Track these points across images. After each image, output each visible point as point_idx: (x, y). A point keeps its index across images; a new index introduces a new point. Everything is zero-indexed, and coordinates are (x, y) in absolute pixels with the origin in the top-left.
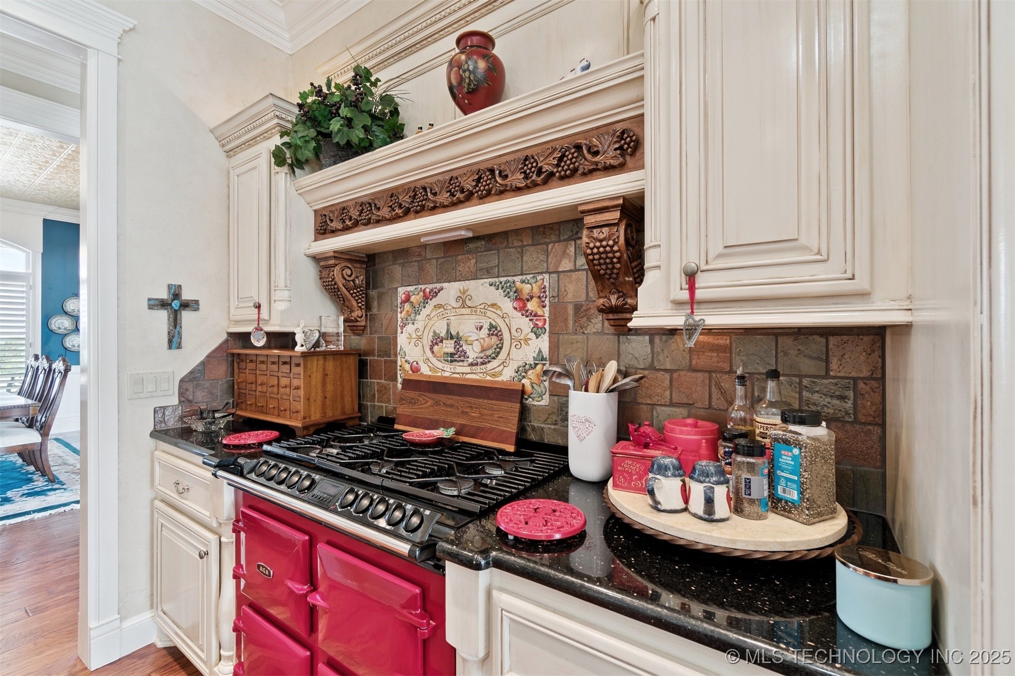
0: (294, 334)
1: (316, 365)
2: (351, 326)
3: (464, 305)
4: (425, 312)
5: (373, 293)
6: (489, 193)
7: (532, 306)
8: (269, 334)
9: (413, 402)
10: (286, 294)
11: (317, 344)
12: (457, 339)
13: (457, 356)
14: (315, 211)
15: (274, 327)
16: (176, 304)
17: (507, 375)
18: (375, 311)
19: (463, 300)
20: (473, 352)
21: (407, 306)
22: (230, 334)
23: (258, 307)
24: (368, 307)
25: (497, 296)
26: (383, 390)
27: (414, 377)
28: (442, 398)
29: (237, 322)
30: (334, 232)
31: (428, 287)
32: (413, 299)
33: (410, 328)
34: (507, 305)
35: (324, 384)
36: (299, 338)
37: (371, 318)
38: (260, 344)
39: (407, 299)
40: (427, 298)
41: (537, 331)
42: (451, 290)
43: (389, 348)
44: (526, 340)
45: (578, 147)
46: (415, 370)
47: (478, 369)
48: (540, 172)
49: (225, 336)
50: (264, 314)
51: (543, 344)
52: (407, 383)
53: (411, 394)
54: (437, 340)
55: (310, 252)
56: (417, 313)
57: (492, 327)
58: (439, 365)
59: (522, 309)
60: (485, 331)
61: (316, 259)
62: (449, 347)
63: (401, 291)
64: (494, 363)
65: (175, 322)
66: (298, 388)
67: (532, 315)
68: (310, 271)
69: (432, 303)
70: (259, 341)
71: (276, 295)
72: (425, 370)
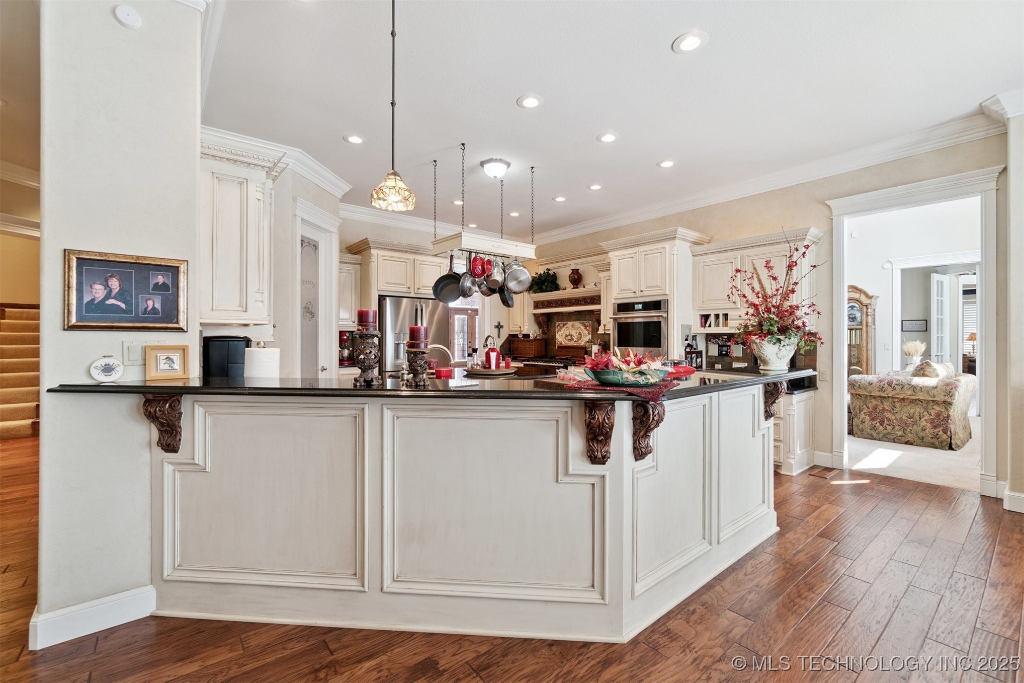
0: (529, 334)
1: (536, 342)
2: (544, 332)
3: (573, 327)
4: (563, 329)
5: (549, 323)
6: (578, 304)
7: (588, 328)
8: (523, 335)
9: (561, 351)
10: (527, 324)
11: (536, 337)
12: (571, 335)
13: (570, 340)
14: (534, 302)
15: (525, 332)
16: (499, 326)
17: (583, 344)
18: (550, 328)
19: (573, 326)
20: (575, 339)
21: (559, 327)
22: (509, 334)
23: (520, 327)
24: (548, 327)
25: (580, 325)
26: (552, 349)
27: (560, 345)
28: (568, 350)
29: (511, 331)
30: (540, 308)
31: (565, 322)
32: (560, 325)
33: (559, 333)
34: (583, 328)
35: (538, 347)
36: (531, 335)
37: (549, 330)
38: (521, 337)
39: (559, 325)
40: (564, 325)
41: (589, 334)
42: (570, 323)
43: (554, 338)
44: (587, 336)
45: (594, 299)
46: (561, 343)
47: (576, 343)
48: (587, 302)
49: (508, 335)
50: (522, 329)
51: (590, 336)
52: (559, 347)
53: (560, 350)
54: (566, 336)
55: (533, 313)
56: (561, 329)
57: (579, 333)
58: (567, 342)
59: (586, 329)
60: (578, 334)
61: (534, 315)
62: (569, 337)
63: (557, 323)
64: (580, 341)
65: (499, 331)
66: (532, 348)
67: (588, 330)
68: (532, 318)
69: (565, 326)
70: (520, 336)
71: (525, 324)
72: (563, 343)
